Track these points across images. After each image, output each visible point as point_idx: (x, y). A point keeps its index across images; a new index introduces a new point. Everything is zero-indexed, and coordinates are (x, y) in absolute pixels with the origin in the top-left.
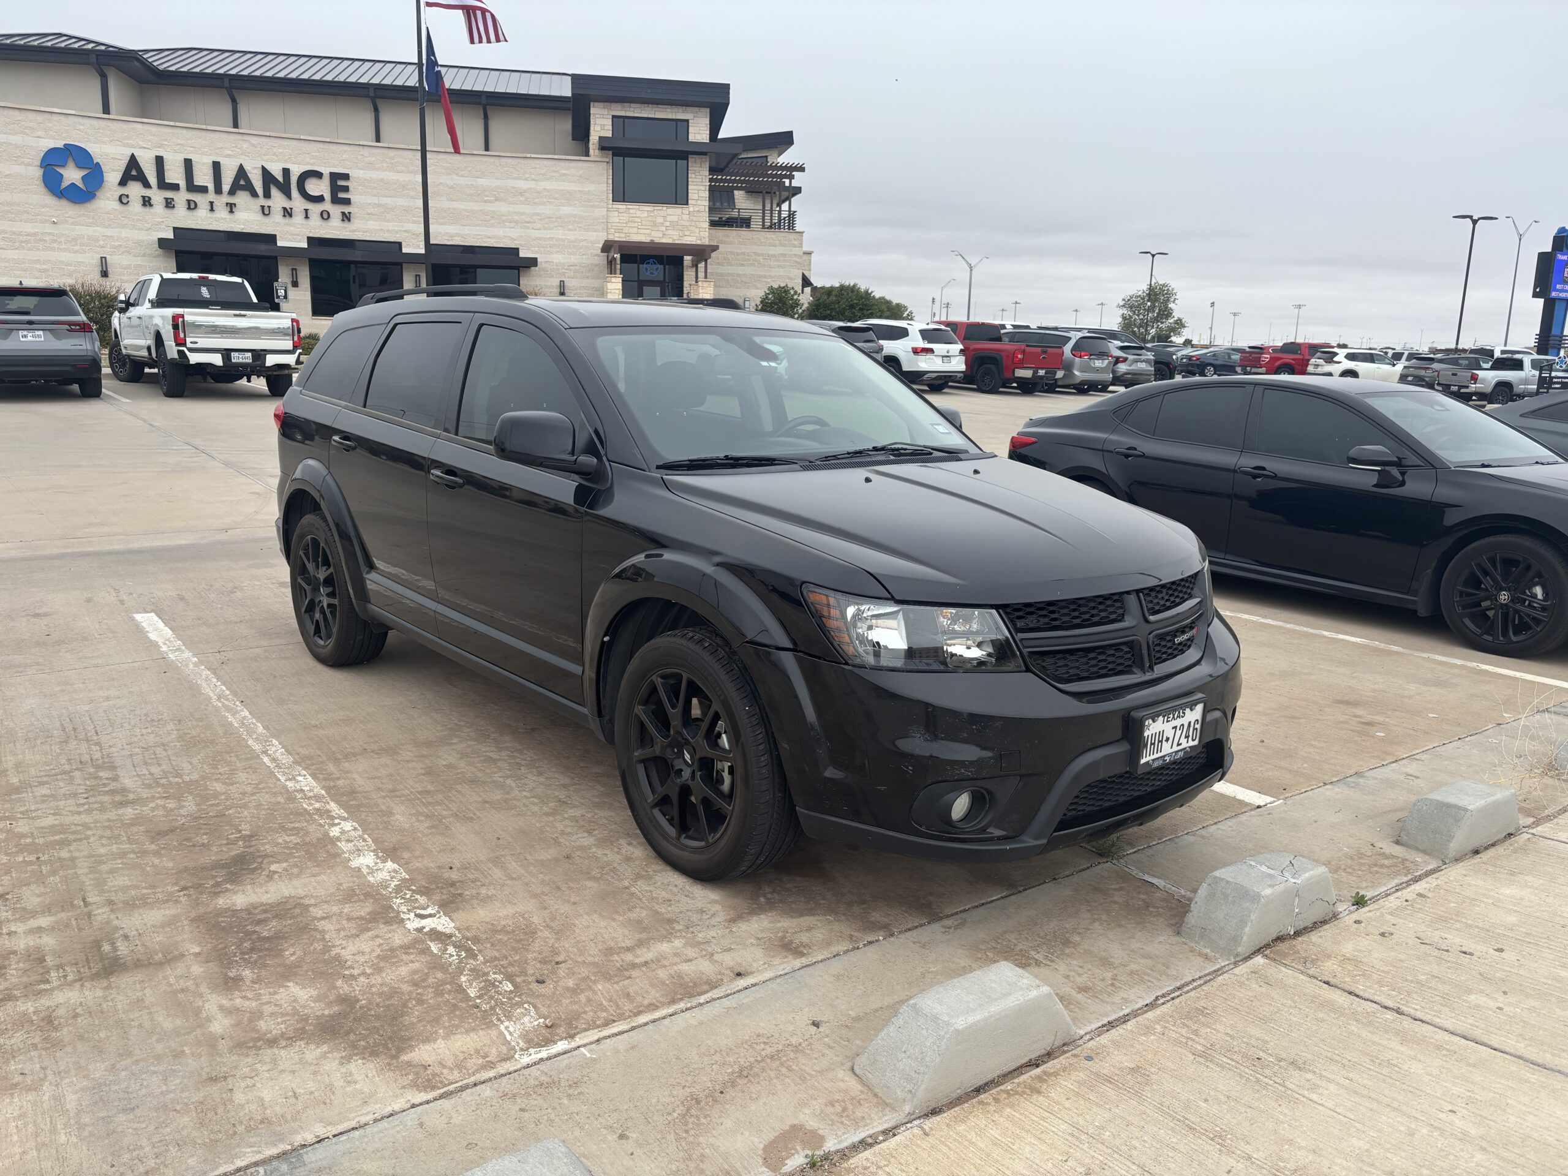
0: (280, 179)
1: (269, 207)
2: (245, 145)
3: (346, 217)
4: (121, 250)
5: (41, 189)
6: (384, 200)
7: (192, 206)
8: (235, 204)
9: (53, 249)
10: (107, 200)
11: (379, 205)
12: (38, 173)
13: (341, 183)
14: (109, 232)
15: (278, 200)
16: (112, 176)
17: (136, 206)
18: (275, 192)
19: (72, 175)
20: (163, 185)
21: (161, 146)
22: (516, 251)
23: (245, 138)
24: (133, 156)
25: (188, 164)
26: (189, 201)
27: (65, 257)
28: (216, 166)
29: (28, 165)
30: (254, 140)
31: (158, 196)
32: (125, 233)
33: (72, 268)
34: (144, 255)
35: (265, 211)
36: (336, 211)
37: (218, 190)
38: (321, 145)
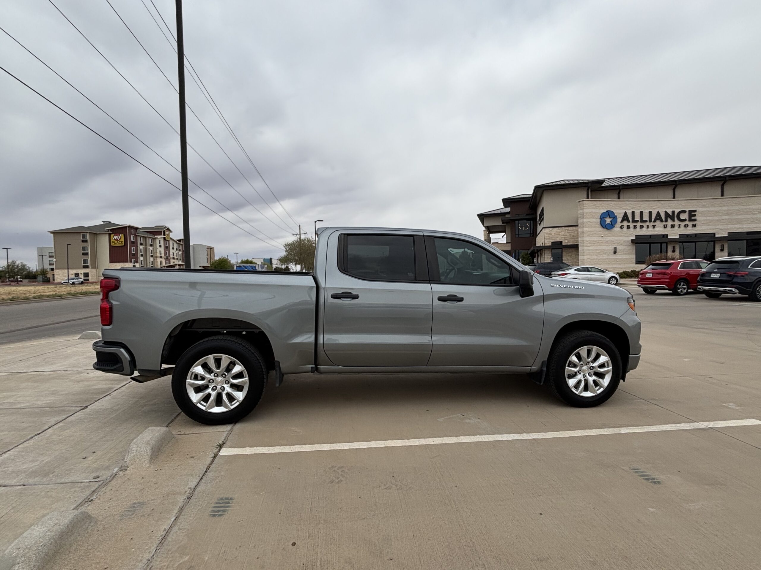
0: (671, 214)
1: (667, 225)
2: (660, 205)
3: (694, 226)
4: (620, 244)
5: (600, 226)
6: (708, 218)
7: (642, 227)
8: (655, 225)
9: (600, 245)
10: (617, 229)
11: (706, 220)
12: (599, 220)
13: (693, 214)
14: (616, 238)
15: (670, 222)
16: (619, 220)
17: (625, 229)
18: (669, 219)
19: (608, 220)
20: (634, 221)
21: (633, 208)
23: (660, 202)
24: (626, 212)
25: (642, 213)
26: (641, 226)
27: (604, 248)
28: (650, 213)
29: (596, 218)
30: (663, 202)
31: (632, 225)
32: (621, 238)
33: (605, 251)
34: (626, 245)
35: (665, 227)
36: (690, 224)
37: (650, 221)
38: (685, 201)
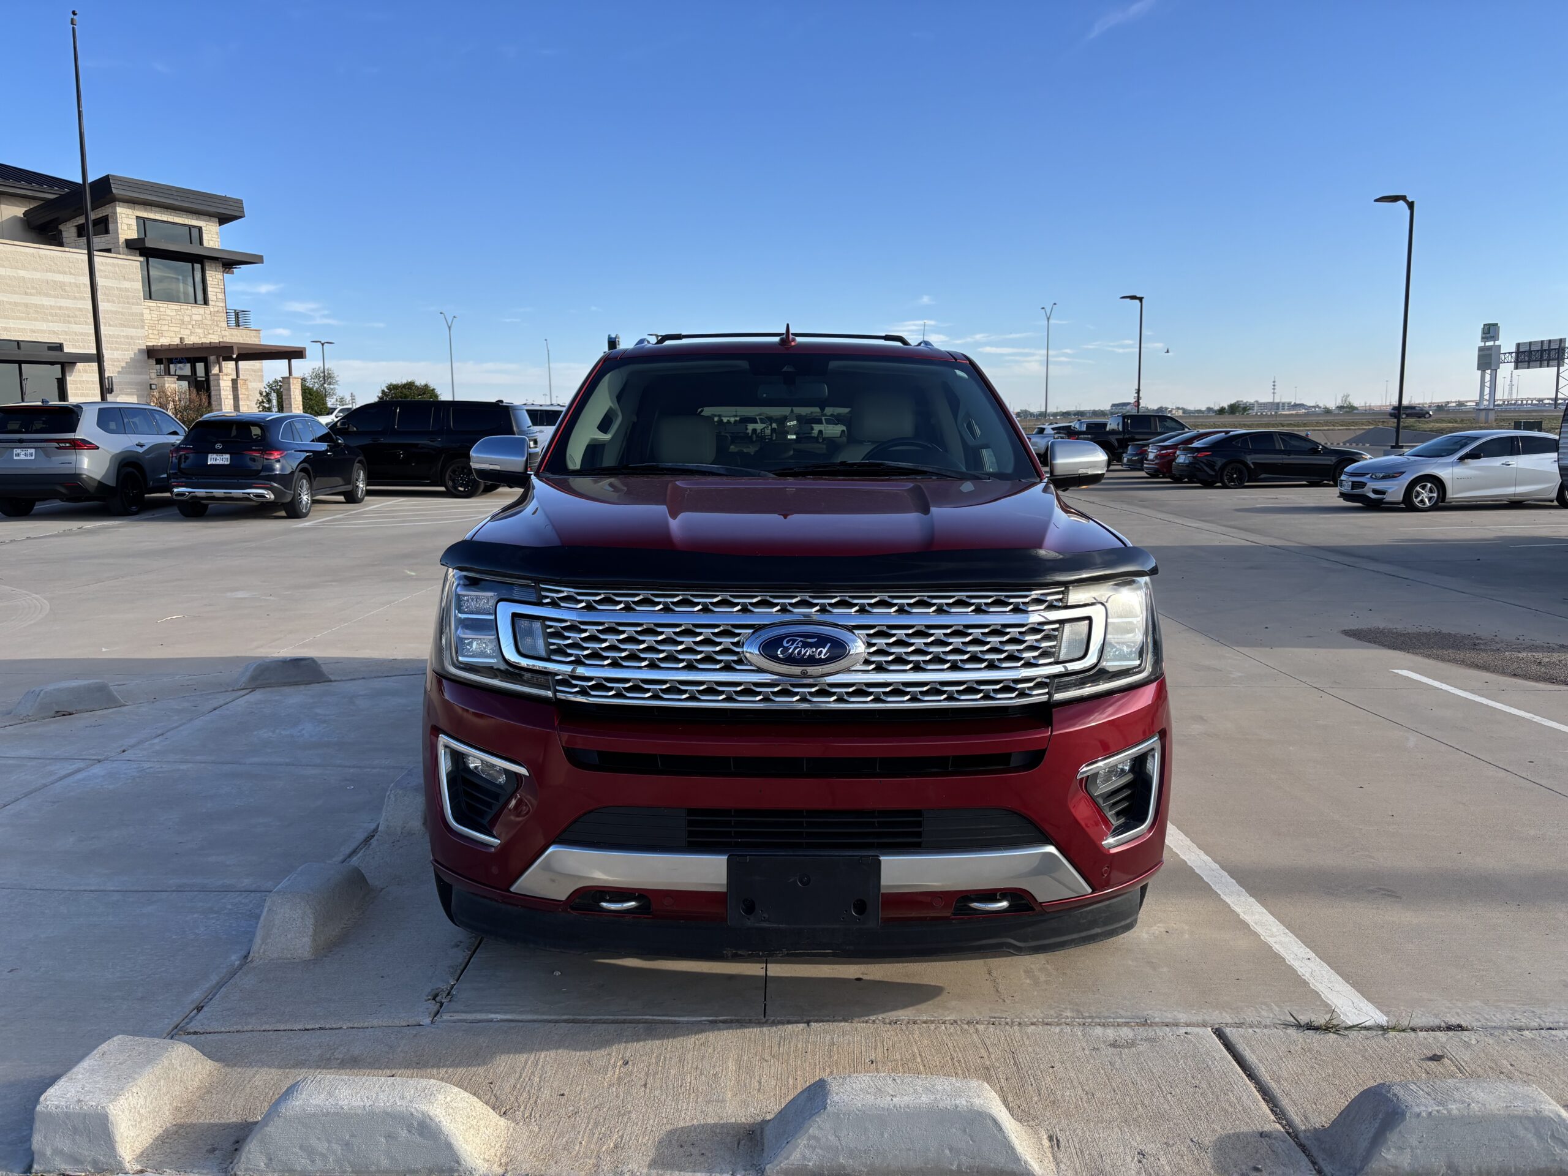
22: (59, 347)
